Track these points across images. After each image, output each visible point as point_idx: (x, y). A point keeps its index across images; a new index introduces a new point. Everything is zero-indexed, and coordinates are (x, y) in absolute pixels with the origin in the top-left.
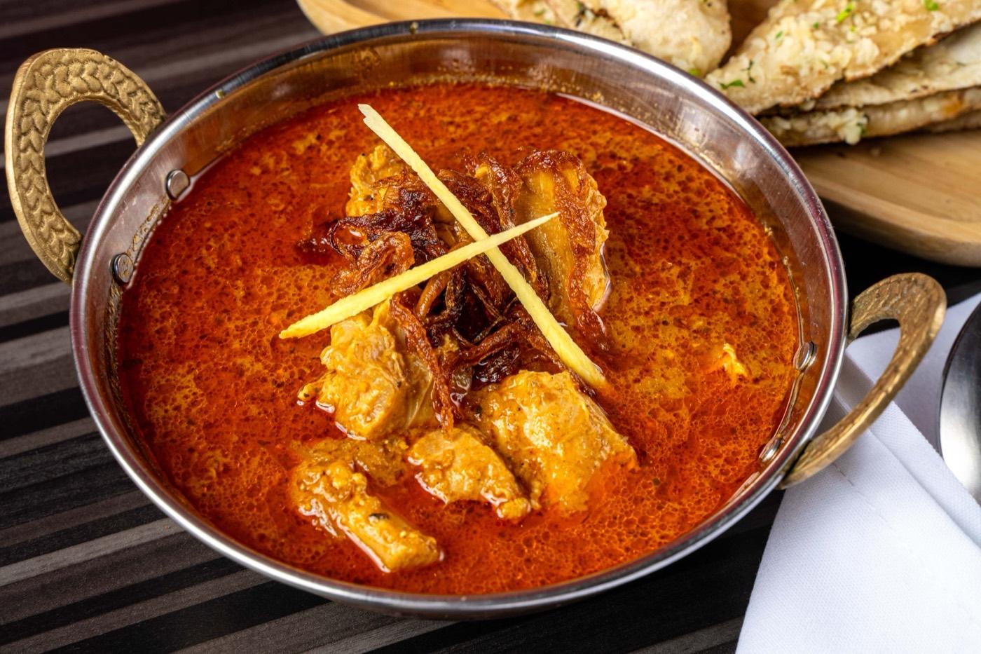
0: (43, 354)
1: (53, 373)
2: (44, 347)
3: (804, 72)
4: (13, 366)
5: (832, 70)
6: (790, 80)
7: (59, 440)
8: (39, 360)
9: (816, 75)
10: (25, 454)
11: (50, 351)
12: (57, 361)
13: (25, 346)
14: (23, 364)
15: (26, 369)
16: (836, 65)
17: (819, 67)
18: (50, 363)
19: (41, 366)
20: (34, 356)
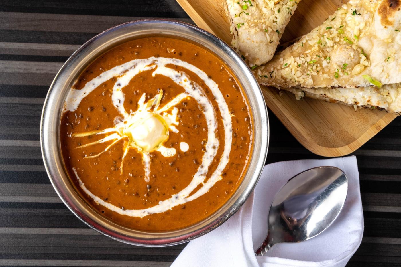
0: (40, 70)
1: (41, 78)
2: (41, 68)
3: (288, 80)
4: (30, 71)
5: (297, 83)
6: (283, 81)
7: (36, 103)
8: (38, 72)
9: (291, 83)
10: (26, 104)
11: (42, 69)
12: (43, 74)
13: (35, 65)
14: (33, 72)
15: (34, 74)
16: (299, 82)
17: (293, 80)
18: (41, 74)
19: (38, 74)
20: (37, 70)
